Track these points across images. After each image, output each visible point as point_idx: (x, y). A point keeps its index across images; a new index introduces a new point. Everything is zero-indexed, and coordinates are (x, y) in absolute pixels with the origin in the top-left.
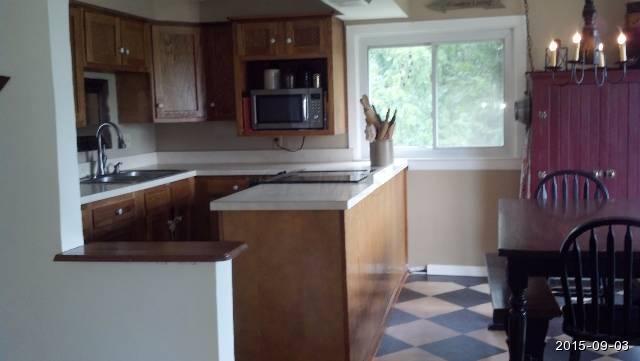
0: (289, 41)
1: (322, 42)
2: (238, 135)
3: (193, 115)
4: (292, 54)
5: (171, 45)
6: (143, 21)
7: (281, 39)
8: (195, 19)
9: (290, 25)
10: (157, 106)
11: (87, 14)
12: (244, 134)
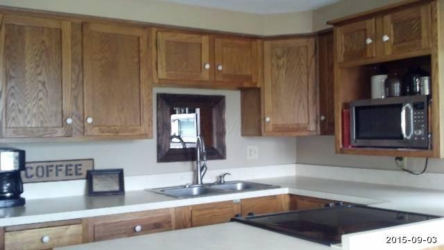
0: (386, 38)
1: (424, 34)
2: (337, 152)
3: (305, 129)
4: (389, 55)
5: (282, 60)
6: (254, 38)
7: (377, 38)
8: (309, 31)
9: (388, 18)
10: (264, 119)
11: (159, 34)
12: (342, 152)
